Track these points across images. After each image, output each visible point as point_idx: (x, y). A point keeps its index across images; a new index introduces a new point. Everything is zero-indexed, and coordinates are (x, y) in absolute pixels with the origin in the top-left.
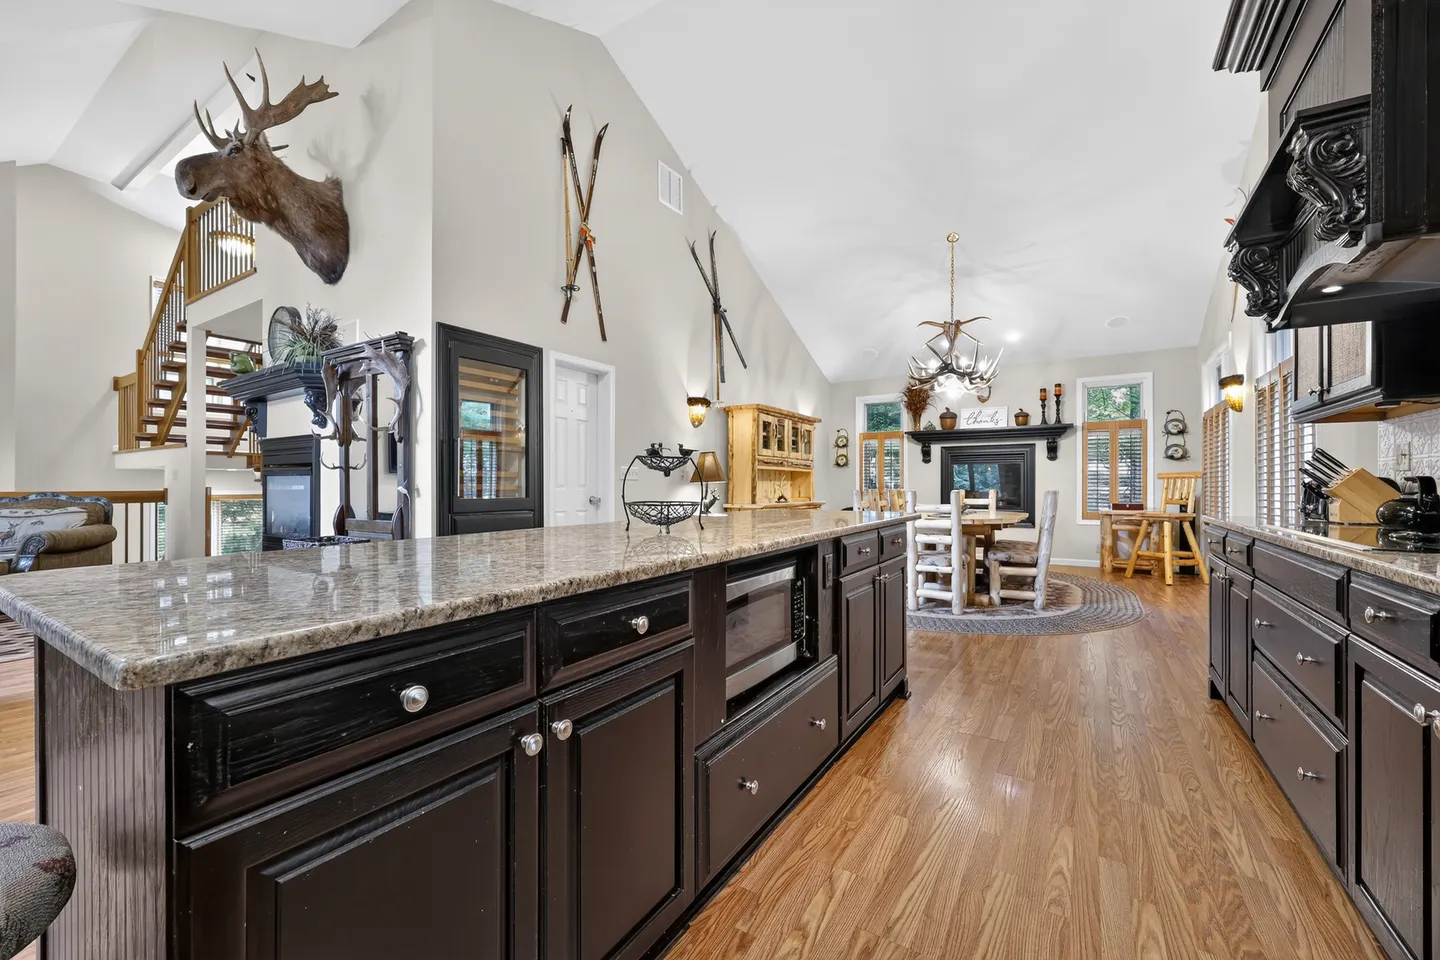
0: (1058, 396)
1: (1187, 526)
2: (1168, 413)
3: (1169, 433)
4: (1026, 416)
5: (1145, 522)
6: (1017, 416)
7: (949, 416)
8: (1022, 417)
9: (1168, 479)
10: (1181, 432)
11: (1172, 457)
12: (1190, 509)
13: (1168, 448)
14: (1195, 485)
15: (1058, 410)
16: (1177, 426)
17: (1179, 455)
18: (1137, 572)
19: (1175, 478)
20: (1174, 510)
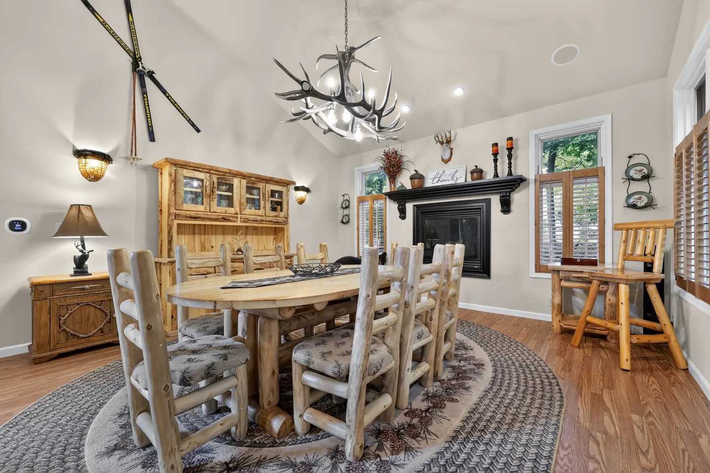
0: (510, 149)
1: (652, 289)
2: (630, 157)
3: (631, 179)
4: (481, 171)
5: (595, 283)
6: (472, 173)
7: (418, 177)
8: (478, 172)
9: (627, 230)
10: (646, 177)
11: (634, 206)
12: (657, 267)
13: (629, 196)
14: (664, 239)
15: (510, 164)
16: (640, 171)
17: (643, 204)
18: (587, 335)
19: (637, 229)
20: (636, 270)
